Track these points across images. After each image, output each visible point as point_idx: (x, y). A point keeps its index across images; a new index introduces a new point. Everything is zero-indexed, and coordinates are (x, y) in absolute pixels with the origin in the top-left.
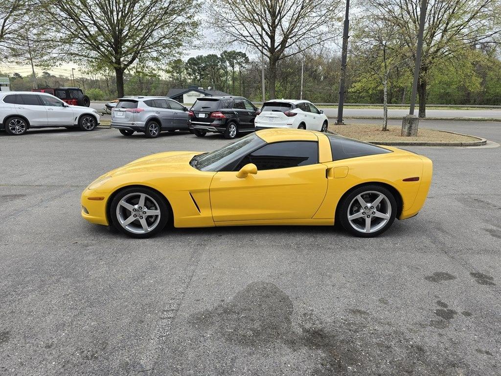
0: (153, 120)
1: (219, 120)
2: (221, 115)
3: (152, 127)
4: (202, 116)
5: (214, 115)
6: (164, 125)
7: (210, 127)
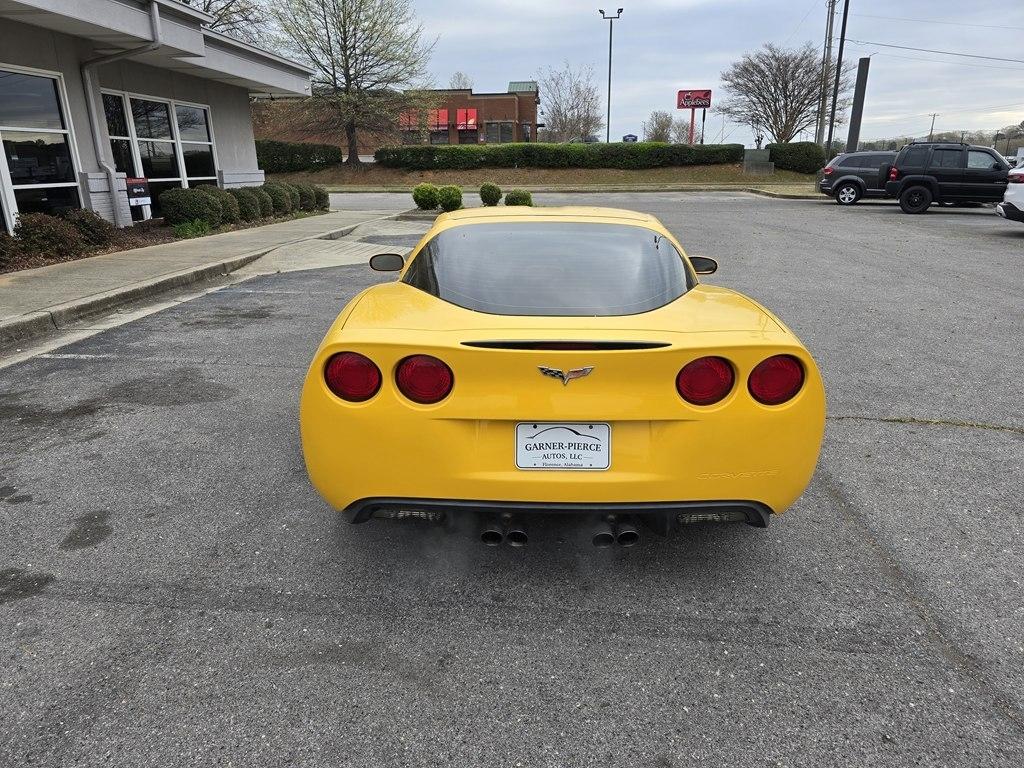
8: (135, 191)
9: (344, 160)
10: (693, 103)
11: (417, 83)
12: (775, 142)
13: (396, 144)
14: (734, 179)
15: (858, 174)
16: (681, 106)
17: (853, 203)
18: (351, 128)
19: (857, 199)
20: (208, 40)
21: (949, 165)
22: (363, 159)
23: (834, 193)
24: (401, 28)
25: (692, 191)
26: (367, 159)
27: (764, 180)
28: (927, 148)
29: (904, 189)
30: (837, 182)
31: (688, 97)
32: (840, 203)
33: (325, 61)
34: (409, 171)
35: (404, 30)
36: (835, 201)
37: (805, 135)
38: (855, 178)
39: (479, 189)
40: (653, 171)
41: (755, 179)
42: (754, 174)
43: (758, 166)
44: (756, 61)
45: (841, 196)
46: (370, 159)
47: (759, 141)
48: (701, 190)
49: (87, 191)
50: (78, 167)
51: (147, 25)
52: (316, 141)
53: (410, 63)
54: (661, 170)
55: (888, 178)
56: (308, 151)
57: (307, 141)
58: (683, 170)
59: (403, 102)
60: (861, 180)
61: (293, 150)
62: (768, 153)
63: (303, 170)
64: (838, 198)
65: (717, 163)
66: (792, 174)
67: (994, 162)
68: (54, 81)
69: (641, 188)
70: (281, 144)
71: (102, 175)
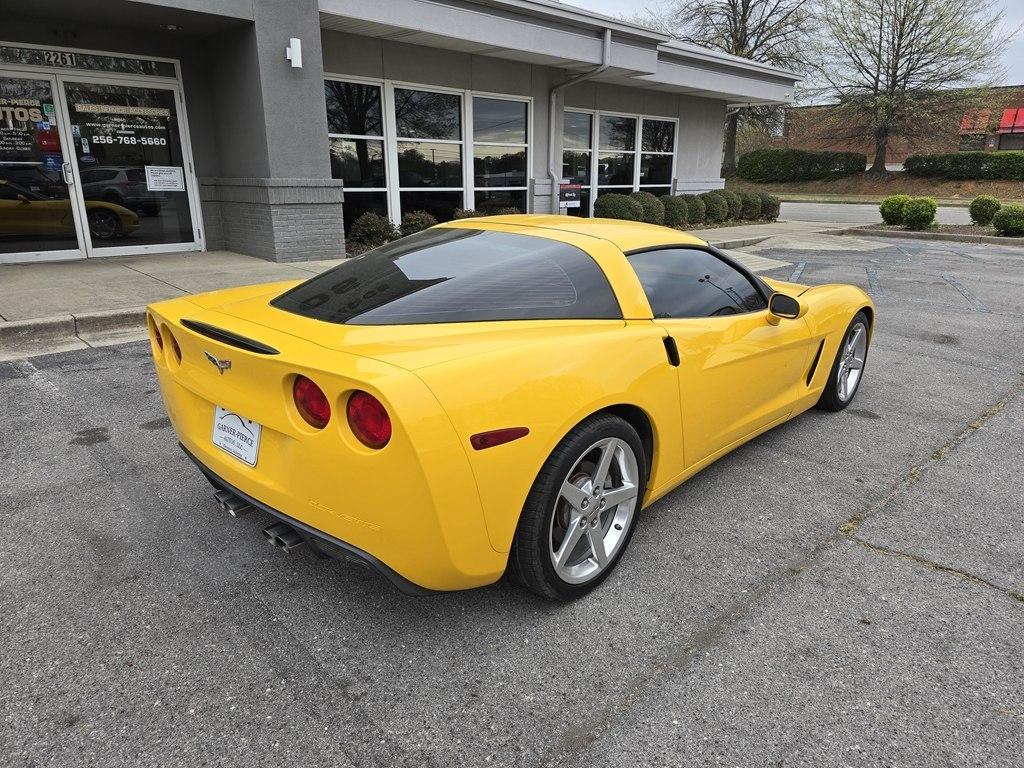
8: (567, 195)
9: (867, 169)
11: (980, 80)
13: (930, 149)
18: (883, 133)
20: (663, 56)
22: (889, 168)
24: (976, 17)
26: (895, 167)
33: (868, 62)
34: (943, 181)
35: (978, 19)
39: (970, 202)
46: (899, 168)
49: (533, 194)
50: (530, 174)
51: (599, 51)
52: (841, 148)
53: (978, 57)
56: (828, 159)
57: (829, 150)
59: (955, 104)
61: (813, 159)
63: (818, 179)
68: (526, 104)
70: (801, 153)
71: (549, 181)
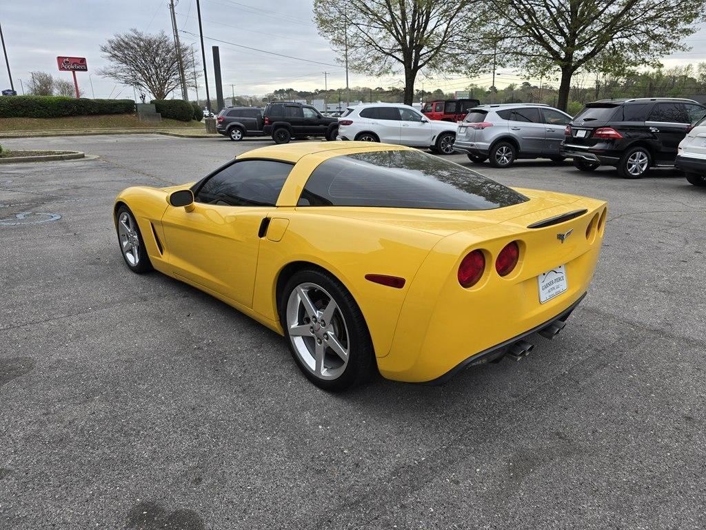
0: (507, 141)
1: (607, 142)
2: (612, 132)
3: (502, 150)
4: (581, 134)
5: (600, 133)
6: (523, 148)
7: (587, 154)
10: (72, 67)
12: (154, 99)
14: (134, 125)
15: (239, 121)
16: (61, 69)
17: (241, 140)
19: (242, 137)
21: (294, 115)
23: (228, 133)
25: (113, 134)
27: (157, 126)
28: (281, 105)
29: (275, 130)
30: (228, 126)
31: (66, 62)
32: (233, 140)
36: (230, 139)
37: (174, 94)
38: (238, 124)
40: (65, 119)
41: (150, 125)
42: (148, 121)
43: (148, 115)
44: (126, 40)
45: (233, 136)
47: (143, 97)
48: (121, 133)
54: (71, 119)
55: (264, 123)
58: (91, 118)
60: (242, 125)
62: (154, 107)
64: (231, 137)
65: (117, 113)
66: (175, 122)
67: (317, 114)
69: (68, 132)
